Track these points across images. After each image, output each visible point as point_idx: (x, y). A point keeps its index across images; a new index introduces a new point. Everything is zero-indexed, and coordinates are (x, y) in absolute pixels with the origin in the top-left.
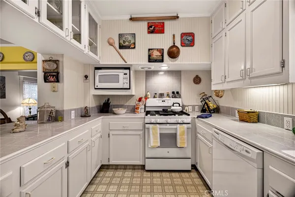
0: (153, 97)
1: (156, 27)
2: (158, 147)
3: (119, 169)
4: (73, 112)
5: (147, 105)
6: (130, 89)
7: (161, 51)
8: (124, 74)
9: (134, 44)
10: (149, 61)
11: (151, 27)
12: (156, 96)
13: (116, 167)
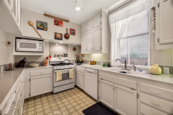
0: (54, 56)
2: (61, 80)
4: (2, 67)
5: (51, 61)
6: (43, 52)
7: (61, 35)
8: (40, 44)
9: (47, 28)
10: (55, 39)
11: (56, 22)
12: (56, 56)
13: (35, 98)
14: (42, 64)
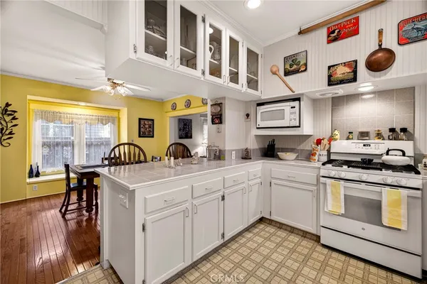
0: (345, 137)
1: (342, 29)
2: (342, 215)
3: (283, 229)
4: (234, 152)
5: (331, 151)
6: (299, 127)
7: (353, 65)
8: (292, 108)
9: (306, 65)
10: (329, 85)
11: (333, 32)
12: (351, 137)
13: (281, 226)
14: (309, 156)
